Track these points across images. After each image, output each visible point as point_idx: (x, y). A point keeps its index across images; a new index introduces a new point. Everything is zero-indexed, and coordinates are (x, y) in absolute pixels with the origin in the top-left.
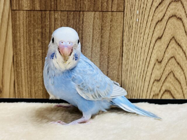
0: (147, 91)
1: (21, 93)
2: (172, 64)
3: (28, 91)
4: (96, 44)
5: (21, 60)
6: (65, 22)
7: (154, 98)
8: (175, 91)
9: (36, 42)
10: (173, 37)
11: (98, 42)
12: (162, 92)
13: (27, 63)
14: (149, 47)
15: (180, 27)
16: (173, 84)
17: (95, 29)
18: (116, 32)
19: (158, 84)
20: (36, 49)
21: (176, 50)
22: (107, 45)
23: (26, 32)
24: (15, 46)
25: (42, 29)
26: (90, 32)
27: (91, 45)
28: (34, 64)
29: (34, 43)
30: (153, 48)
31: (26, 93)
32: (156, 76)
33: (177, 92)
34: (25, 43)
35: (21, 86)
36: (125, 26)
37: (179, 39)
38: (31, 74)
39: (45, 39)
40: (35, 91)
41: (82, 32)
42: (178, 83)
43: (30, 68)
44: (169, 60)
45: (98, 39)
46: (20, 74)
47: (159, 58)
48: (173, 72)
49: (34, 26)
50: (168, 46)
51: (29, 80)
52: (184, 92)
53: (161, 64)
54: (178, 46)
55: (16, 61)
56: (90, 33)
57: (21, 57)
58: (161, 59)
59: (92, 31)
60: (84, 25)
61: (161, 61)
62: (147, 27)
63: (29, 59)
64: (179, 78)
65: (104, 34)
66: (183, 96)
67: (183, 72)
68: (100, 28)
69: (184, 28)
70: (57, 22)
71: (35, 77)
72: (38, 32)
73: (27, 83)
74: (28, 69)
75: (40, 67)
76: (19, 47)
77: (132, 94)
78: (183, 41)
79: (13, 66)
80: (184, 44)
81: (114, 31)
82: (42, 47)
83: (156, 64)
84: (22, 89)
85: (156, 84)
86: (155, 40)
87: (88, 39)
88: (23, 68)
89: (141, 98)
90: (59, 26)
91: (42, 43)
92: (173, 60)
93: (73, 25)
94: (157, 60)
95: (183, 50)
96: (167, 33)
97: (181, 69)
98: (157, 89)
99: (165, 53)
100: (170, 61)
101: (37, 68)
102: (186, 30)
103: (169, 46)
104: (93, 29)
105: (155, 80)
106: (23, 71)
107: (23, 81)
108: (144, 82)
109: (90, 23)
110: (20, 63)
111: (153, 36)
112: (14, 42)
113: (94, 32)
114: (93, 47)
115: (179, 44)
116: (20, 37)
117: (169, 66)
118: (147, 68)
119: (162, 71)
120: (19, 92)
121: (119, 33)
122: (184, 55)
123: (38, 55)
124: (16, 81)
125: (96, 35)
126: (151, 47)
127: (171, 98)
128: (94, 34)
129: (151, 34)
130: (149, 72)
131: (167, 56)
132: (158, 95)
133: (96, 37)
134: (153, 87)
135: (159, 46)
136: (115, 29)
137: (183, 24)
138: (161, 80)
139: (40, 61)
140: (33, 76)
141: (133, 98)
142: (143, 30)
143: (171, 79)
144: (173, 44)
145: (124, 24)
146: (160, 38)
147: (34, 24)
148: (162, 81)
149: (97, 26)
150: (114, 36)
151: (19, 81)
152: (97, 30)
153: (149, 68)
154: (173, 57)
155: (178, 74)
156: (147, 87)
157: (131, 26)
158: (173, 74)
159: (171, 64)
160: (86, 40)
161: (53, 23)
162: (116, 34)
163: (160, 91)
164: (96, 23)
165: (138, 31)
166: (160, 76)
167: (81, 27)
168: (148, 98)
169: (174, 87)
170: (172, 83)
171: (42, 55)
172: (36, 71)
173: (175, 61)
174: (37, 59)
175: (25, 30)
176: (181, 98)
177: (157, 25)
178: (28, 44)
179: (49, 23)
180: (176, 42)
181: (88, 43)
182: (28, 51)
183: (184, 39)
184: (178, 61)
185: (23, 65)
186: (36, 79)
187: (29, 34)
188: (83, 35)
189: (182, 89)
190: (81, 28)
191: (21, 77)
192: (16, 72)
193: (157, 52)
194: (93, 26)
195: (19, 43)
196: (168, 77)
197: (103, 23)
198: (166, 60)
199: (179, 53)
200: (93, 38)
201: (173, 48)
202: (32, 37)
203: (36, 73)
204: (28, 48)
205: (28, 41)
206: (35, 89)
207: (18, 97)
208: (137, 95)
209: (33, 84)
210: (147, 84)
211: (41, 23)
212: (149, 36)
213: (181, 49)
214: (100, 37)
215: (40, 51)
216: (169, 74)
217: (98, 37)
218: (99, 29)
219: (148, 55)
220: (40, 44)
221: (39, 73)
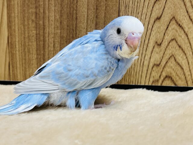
0: (146, 77)
1: (16, 75)
2: (173, 47)
3: (23, 73)
4: (91, 25)
5: (15, 41)
6: (59, 2)
7: (153, 85)
8: (177, 77)
9: (30, 23)
10: (174, 18)
11: (93, 23)
12: (162, 78)
13: (22, 45)
14: (148, 28)
15: (180, 7)
16: (175, 69)
17: (90, 8)
18: (112, 11)
19: (158, 69)
20: (30, 30)
21: (177, 31)
22: (103, 25)
23: (21, 12)
24: (9, 27)
25: (36, 9)
26: (84, 12)
27: (85, 25)
28: (28, 45)
29: (29, 24)
30: (152, 29)
31: (20, 76)
32: (155, 60)
33: (179, 79)
34: (20, 23)
35: (15, 68)
36: (121, 6)
37: (180, 20)
38: (25, 56)
39: (39, 20)
40: (29, 74)
41: (76, 12)
42: (179, 68)
43: (24, 49)
44: (169, 43)
45: (93, 19)
46: (15, 56)
47: (158, 39)
48: (175, 56)
49: (28, 6)
50: (167, 28)
51: (23, 62)
52: (187, 79)
53: (161, 47)
54: (179, 27)
55: (11, 42)
56: (84, 14)
57: (15, 38)
58: (161, 41)
59: (86, 11)
60: (79, 4)
61: (161, 44)
62: (144, 6)
63: (23, 40)
64: (181, 62)
65: (99, 14)
66: (186, 83)
67: (186, 55)
68: (95, 7)
69: (186, 7)
70: (51, 1)
71: (29, 59)
72: (32, 13)
73: (21, 65)
74: (23, 51)
75: (34, 49)
76: (13, 28)
77: (129, 80)
78: (184, 21)
79: (8, 47)
80: (186, 25)
81: (110, 11)
82: (36, 28)
83: (155, 47)
84: (17, 71)
85: (156, 69)
86: (154, 21)
87: (83, 19)
88: (17, 49)
89: (139, 84)
90: (52, 6)
91: (36, 23)
92: (174, 42)
93: (67, 5)
94: (157, 42)
95: (185, 32)
96: (166, 13)
97: (183, 53)
98: (156, 75)
99: (164, 34)
100: (171, 44)
101: (31, 50)
102: (187, 10)
103: (169, 27)
104: (88, 9)
105: (155, 65)
106: (17, 52)
107: (18, 63)
108: (143, 67)
109: (85, 3)
110: (14, 45)
111: (151, 16)
112: (9, 23)
113: (89, 12)
114: (88, 28)
115: (181, 25)
116: (15, 18)
117: (170, 50)
118: (146, 51)
119: (162, 55)
120: (14, 74)
121: (115, 13)
122: (186, 37)
123: (32, 36)
124: (11, 63)
125: (90, 15)
126: (150, 29)
127: (173, 85)
128: (89, 14)
129: (149, 14)
130: (147, 55)
131: (167, 39)
132: (158, 81)
133: (91, 17)
134: (152, 72)
135: (158, 27)
136: (111, 8)
137: (184, 3)
138: (161, 64)
139: (34, 42)
140: (27, 58)
141: (131, 84)
142: (141, 9)
143: (172, 63)
144: (174, 25)
145: (120, 4)
146: (159, 18)
147: (28, 4)
148: (162, 66)
149: (92, 5)
150: (109, 16)
151: (14, 63)
152: (92, 9)
153: (147, 52)
154: (174, 39)
155: (180, 58)
156: (146, 72)
157: (128, 6)
158: (174, 58)
159: (171, 48)
160: (80, 20)
161: (47, 3)
162: (112, 14)
163: (160, 76)
164: (91, 2)
165: (135, 11)
166: (160, 60)
167: (75, 6)
168: (147, 84)
169: (175, 73)
170: (173, 68)
171: (36, 36)
172: (30, 53)
173: (176, 44)
174: (31, 41)
175: (20, 10)
176: (184, 86)
177: (156, 4)
178: (22, 25)
179: (43, 3)
180: (177, 23)
181: (83, 24)
182: (22, 32)
183: (186, 20)
184: (180, 44)
185: (17, 47)
186: (30, 62)
187: (23, 15)
188: (77, 16)
189: (185, 75)
190: (75, 8)
191: (16, 59)
192: (10, 54)
193: (156, 33)
194: (88, 6)
195: (13, 24)
196: (169, 61)
197: (98, 3)
198: (167, 43)
199: (181, 34)
200: (87, 19)
201: (174, 29)
202: (27, 17)
203: (30, 55)
204: (23, 29)
205: (22, 22)
206: (29, 71)
207: (13, 80)
208: (136, 81)
209: (27, 67)
210: (145, 69)
211: (36, 2)
212: (147, 16)
213: (183, 30)
214: (95, 17)
215: (35, 32)
216: (169, 59)
217: (93, 18)
218: (94, 9)
219: (146, 37)
220: (34, 25)
221: (33, 55)
